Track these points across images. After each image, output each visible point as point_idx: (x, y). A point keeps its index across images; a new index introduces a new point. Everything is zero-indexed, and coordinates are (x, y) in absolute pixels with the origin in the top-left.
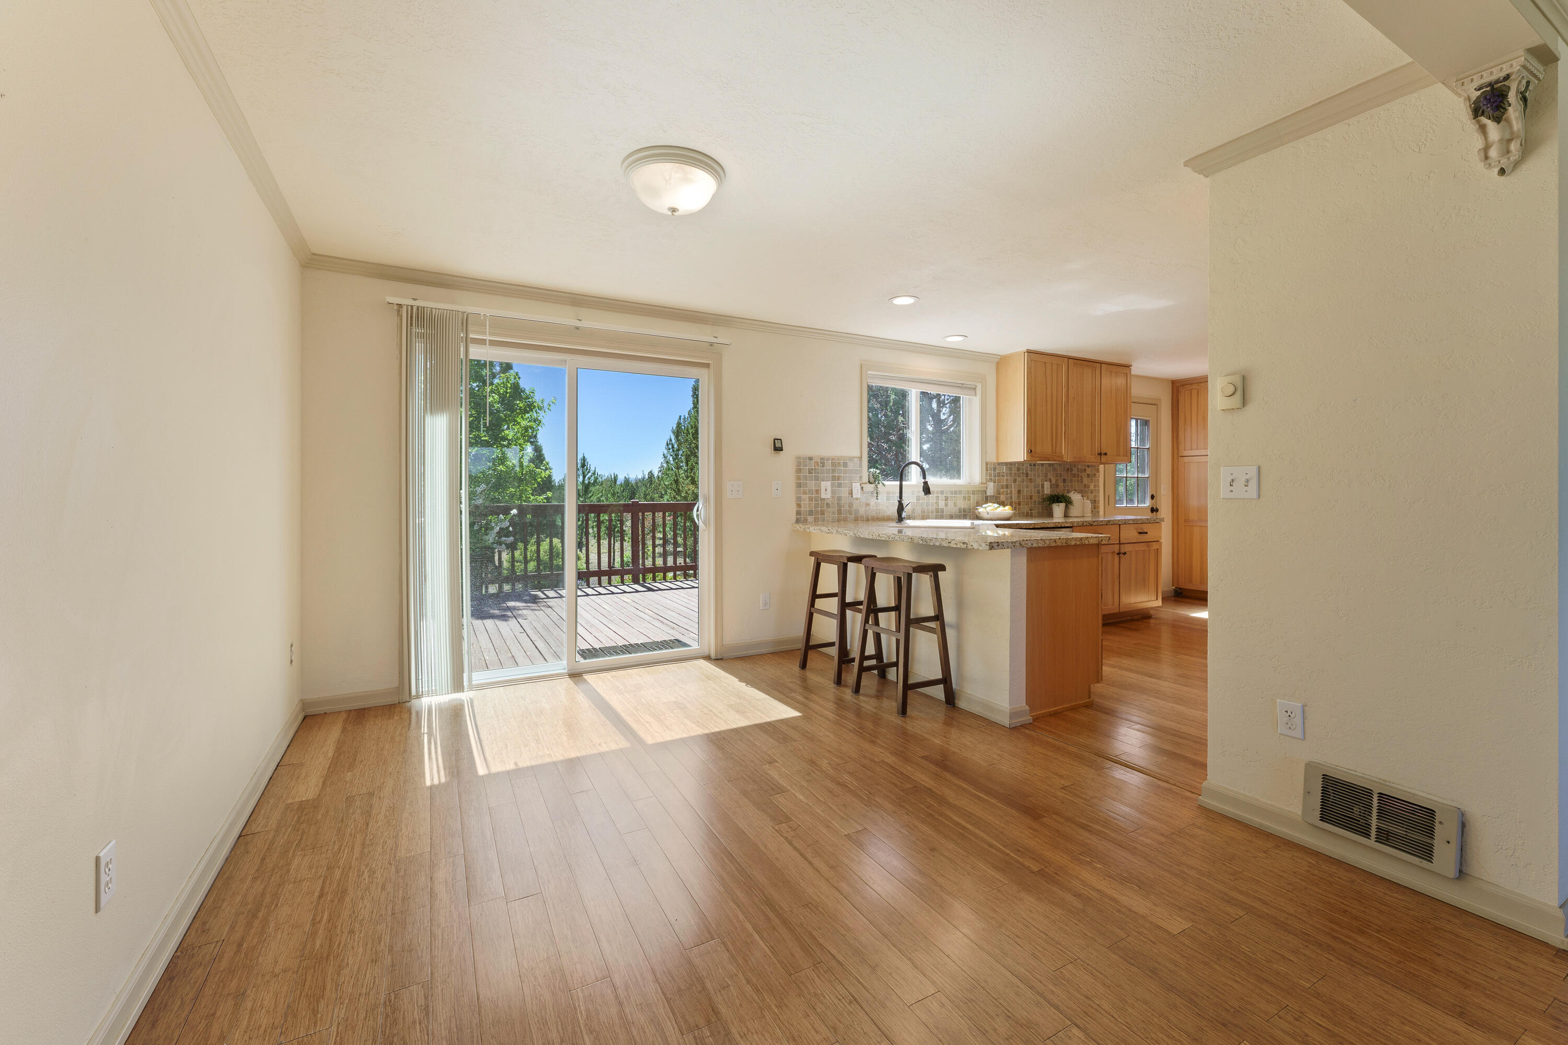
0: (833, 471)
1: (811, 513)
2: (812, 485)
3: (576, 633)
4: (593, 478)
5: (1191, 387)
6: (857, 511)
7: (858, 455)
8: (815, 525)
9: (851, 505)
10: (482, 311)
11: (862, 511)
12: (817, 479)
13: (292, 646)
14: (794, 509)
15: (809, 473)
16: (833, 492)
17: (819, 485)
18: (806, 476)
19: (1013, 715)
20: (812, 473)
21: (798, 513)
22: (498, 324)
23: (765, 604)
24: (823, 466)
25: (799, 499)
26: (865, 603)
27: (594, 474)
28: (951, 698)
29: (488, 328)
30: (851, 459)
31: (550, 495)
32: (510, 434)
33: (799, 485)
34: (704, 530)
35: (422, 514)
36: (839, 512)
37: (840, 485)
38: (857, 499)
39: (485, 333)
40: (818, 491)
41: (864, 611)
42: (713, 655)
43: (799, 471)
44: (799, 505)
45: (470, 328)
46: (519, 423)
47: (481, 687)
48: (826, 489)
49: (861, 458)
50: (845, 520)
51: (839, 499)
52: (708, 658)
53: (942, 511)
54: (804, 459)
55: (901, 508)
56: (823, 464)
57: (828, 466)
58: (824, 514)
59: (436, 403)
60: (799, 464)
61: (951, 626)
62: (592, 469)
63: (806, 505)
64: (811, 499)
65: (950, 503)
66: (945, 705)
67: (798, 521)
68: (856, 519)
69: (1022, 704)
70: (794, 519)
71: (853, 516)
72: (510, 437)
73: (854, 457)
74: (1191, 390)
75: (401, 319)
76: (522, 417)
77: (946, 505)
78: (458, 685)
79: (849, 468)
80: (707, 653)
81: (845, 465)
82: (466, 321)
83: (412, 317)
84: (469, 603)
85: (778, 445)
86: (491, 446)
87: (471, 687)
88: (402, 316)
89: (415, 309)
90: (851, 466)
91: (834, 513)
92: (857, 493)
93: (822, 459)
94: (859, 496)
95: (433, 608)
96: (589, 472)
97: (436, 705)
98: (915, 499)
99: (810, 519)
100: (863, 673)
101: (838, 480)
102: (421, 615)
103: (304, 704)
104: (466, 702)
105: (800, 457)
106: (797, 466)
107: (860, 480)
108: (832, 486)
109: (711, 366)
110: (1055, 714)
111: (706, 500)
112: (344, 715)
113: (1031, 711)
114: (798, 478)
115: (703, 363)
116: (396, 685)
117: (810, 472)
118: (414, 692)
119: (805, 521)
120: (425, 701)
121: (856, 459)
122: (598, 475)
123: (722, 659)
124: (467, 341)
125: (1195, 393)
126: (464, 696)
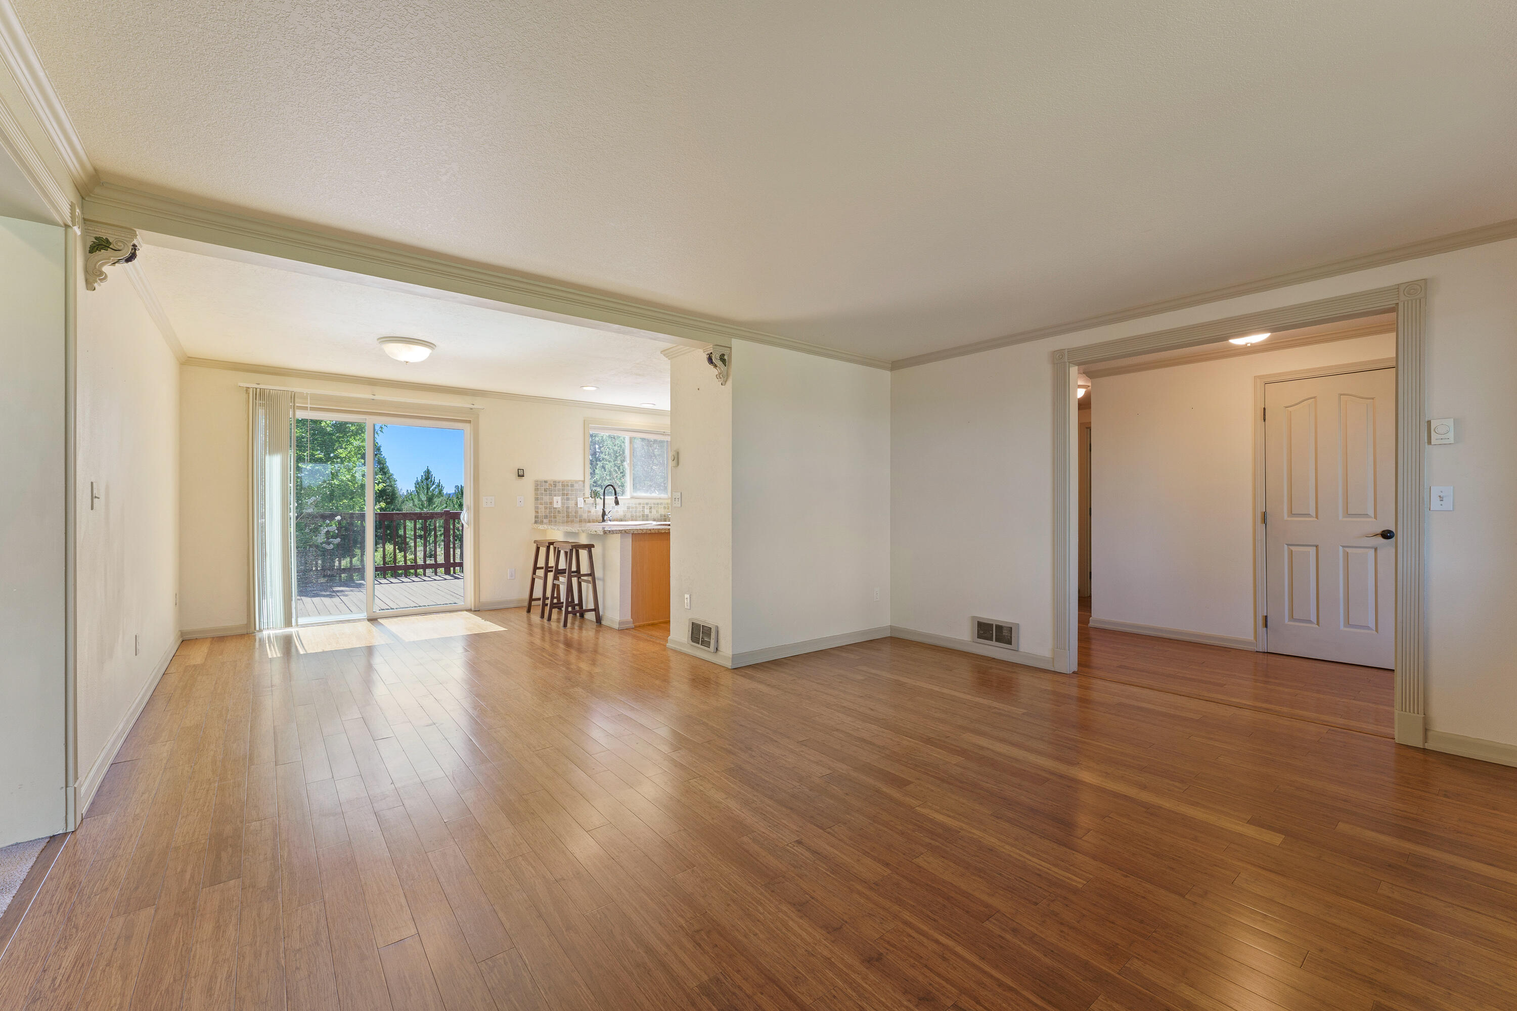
0: (563, 490)
1: (546, 517)
2: (546, 499)
3: (374, 595)
4: (437, 490)
6: (581, 516)
7: (581, 479)
8: (549, 525)
9: (576, 512)
10: (305, 390)
11: (585, 516)
12: (550, 495)
13: (176, 595)
14: (534, 514)
16: (563, 504)
17: (552, 499)
18: (542, 493)
19: (620, 623)
20: (547, 491)
21: (536, 517)
22: (315, 398)
23: (511, 576)
24: (555, 487)
25: (536, 508)
26: (554, 567)
27: (438, 485)
28: (599, 620)
29: (309, 400)
30: (577, 482)
31: (384, 506)
32: (342, 453)
33: (537, 499)
34: (467, 528)
35: (263, 516)
36: (568, 516)
37: (568, 499)
38: (581, 508)
39: (307, 404)
40: (551, 503)
41: (567, 577)
42: (473, 609)
43: (536, 489)
44: (537, 512)
45: (297, 400)
46: (351, 444)
47: (303, 626)
48: (558, 502)
49: (583, 481)
50: (572, 521)
51: (568, 508)
52: (469, 610)
53: (647, 516)
54: (541, 482)
55: (604, 514)
56: (555, 486)
57: (559, 486)
58: (556, 518)
59: (273, 447)
60: (537, 485)
61: (599, 579)
62: (437, 481)
63: (542, 511)
64: (546, 508)
65: (654, 511)
66: (596, 624)
67: (536, 522)
68: (580, 521)
69: (628, 617)
70: (534, 521)
71: (578, 519)
72: (342, 456)
73: (579, 481)
75: (249, 396)
76: (354, 438)
77: (651, 512)
78: (288, 623)
80: (469, 608)
81: (572, 486)
82: (293, 397)
83: (256, 394)
84: (296, 574)
85: (520, 473)
86: (325, 462)
87: (297, 625)
88: (249, 393)
89: (258, 390)
90: (576, 486)
91: (563, 517)
92: (581, 503)
93: (555, 482)
94: (582, 506)
95: (271, 577)
96: (433, 484)
97: (273, 634)
98: (626, 508)
99: (545, 521)
100: (553, 609)
101: (567, 496)
102: (263, 593)
103: (182, 633)
104: (294, 633)
105: (537, 481)
106: (536, 486)
107: (584, 496)
108: (562, 500)
109: (472, 422)
110: (653, 625)
111: (468, 509)
112: (210, 639)
113: (634, 623)
114: (536, 494)
115: (467, 420)
116: (245, 622)
117: (545, 490)
118: (257, 628)
119: (542, 523)
120: (265, 633)
121: (580, 482)
122: (442, 487)
123: (479, 611)
124: (294, 408)
126: (292, 630)
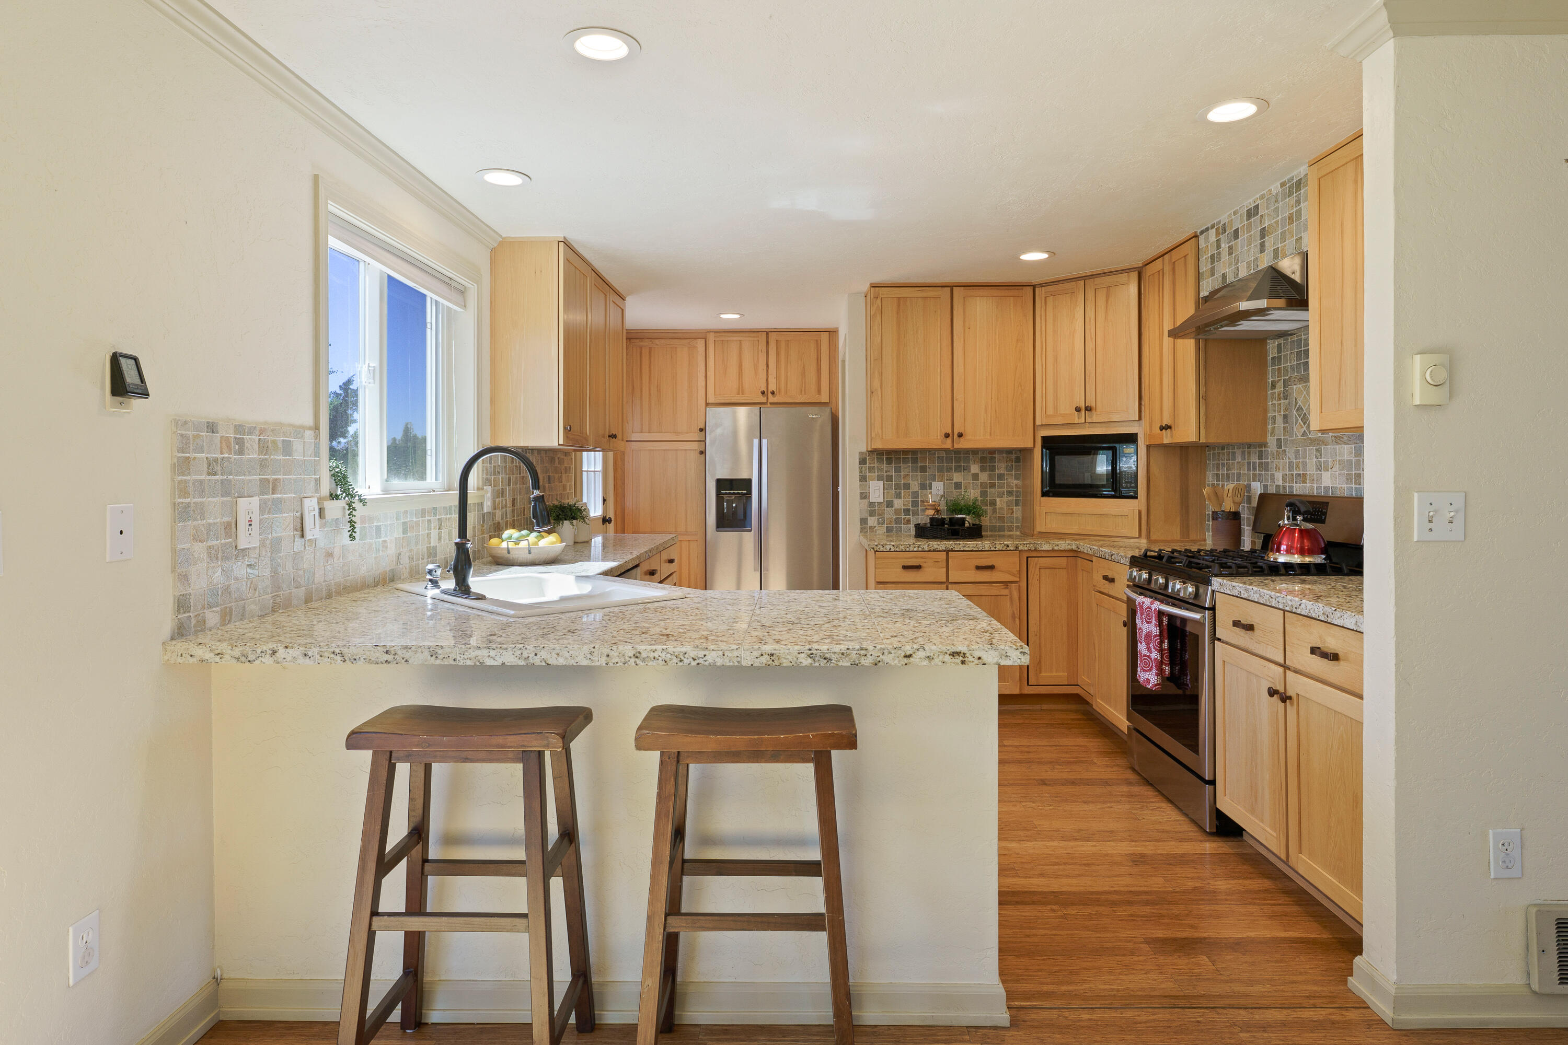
2: (214, 507)
5: (641, 343)
7: (309, 420)
8: (218, 643)
9: (297, 562)
12: (226, 489)
14: (169, 590)
15: (209, 474)
17: (234, 508)
18: (201, 482)
20: (215, 474)
21: (180, 604)
24: (240, 451)
25: (181, 557)
30: (299, 430)
33: (182, 513)
37: (277, 507)
38: (310, 544)
40: (228, 530)
43: (183, 465)
44: (182, 578)
48: (247, 521)
49: (317, 428)
51: (276, 545)
54: (196, 426)
56: (240, 445)
57: (252, 450)
60: (184, 444)
63: (200, 576)
64: (212, 556)
67: (180, 632)
70: (167, 626)
71: (302, 592)
73: (303, 427)
74: (641, 348)
79: (296, 457)
81: (287, 448)
85: (126, 376)
90: (298, 451)
92: (309, 524)
93: (239, 428)
94: (315, 535)
99: (208, 622)
101: (273, 494)
105: (186, 423)
107: (316, 489)
108: (261, 508)
114: (183, 490)
117: (211, 471)
121: (306, 432)
125: (645, 351)
